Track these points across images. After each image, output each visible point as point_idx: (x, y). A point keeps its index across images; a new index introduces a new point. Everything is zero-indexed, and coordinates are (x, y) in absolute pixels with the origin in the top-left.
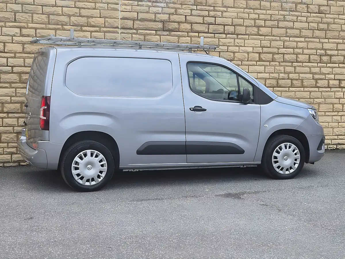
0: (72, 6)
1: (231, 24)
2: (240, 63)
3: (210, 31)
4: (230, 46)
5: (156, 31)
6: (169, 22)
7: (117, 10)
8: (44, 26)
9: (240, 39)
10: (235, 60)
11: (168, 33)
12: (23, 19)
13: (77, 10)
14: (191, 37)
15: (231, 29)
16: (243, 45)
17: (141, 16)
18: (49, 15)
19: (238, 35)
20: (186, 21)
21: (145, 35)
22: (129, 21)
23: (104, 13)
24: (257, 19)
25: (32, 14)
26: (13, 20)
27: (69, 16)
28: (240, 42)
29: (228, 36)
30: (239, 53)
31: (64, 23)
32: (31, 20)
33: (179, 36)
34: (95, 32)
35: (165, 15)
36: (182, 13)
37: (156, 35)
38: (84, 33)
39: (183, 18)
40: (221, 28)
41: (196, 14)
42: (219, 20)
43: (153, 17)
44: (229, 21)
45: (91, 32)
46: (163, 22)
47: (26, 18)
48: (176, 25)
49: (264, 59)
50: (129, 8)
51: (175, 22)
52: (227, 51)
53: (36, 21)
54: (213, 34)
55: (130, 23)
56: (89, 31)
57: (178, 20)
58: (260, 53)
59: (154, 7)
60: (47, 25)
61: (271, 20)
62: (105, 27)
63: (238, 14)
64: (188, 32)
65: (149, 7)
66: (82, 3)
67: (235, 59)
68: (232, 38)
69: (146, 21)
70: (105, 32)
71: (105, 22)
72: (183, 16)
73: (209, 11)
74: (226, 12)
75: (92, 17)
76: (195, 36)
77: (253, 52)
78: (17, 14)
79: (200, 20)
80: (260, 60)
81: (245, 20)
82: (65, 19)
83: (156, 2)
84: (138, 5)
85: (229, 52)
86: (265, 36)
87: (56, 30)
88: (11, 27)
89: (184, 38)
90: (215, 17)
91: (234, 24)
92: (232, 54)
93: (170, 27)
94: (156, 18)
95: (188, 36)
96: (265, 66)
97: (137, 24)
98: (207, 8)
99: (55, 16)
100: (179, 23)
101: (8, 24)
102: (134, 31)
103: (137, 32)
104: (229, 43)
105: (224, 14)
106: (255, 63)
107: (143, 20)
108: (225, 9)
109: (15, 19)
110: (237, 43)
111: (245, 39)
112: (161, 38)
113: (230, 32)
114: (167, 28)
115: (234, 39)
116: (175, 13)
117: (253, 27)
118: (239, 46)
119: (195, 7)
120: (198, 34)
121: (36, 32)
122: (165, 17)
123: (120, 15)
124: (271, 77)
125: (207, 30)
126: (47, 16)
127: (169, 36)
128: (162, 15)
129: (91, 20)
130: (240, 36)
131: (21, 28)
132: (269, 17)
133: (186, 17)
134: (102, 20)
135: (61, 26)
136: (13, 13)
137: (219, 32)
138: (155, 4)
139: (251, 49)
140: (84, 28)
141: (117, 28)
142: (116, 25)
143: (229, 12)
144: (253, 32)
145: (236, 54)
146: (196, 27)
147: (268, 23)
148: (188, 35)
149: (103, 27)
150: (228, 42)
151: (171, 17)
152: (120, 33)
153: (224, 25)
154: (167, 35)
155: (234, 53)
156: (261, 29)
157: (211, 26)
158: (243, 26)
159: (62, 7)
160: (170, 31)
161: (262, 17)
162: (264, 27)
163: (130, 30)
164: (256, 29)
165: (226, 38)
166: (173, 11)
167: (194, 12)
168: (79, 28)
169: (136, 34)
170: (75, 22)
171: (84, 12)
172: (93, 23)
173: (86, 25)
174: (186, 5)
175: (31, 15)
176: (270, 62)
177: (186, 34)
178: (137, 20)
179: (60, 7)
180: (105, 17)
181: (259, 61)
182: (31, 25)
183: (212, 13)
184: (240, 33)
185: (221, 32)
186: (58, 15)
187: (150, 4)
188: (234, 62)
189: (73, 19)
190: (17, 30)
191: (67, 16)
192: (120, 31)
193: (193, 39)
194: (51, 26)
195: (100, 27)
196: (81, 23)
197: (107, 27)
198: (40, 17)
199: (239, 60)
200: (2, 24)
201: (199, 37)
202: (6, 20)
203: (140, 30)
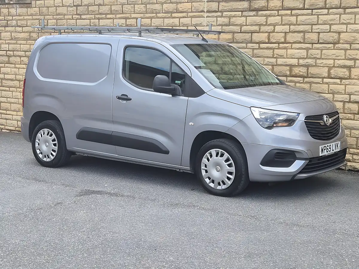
2: (347, 46)
3: (306, 7)
4: (334, 24)
5: (242, 11)
8: (142, 15)
9: (349, 13)
10: (340, 43)
11: (254, 13)
12: (127, 10)
14: (282, 16)
16: (352, 21)
19: (345, 8)
21: (230, 17)
22: (214, 3)
25: (134, 5)
26: (121, 12)
27: (162, 4)
28: (347, 18)
29: (331, 11)
30: (347, 34)
31: (158, 12)
32: (133, 11)
33: (267, 16)
34: (184, 17)
37: (242, 16)
38: (174, 19)
45: (180, 18)
46: (249, 0)
47: (129, 9)
52: (330, 32)
53: (137, 11)
54: (311, 9)
56: (177, 18)
60: (145, 14)
62: (192, 12)
64: (278, 10)
67: (341, 41)
68: (337, 14)
69: (231, 1)
70: (192, 17)
71: (192, 7)
75: (181, 3)
76: (286, 15)
78: (124, 6)
82: (158, 7)
85: (332, 32)
87: (151, 18)
88: (120, 18)
89: (272, 18)
92: (336, 36)
93: (256, 6)
95: (278, 15)
97: (222, 6)
99: (151, 5)
101: (118, 16)
102: (219, 14)
103: (223, 13)
104: (331, 20)
107: (228, 1)
110: (343, 20)
111: (355, 14)
112: (247, 20)
113: (334, 6)
114: (253, 8)
115: (340, 14)
118: (347, 24)
120: (290, 11)
121: (137, 20)
125: (301, 6)
126: (145, 5)
127: (256, 16)
129: (179, 6)
130: (348, 11)
131: (126, 18)
134: (189, 5)
135: (155, 14)
136: (121, 6)
137: (318, 6)
140: (174, 15)
141: (203, 11)
142: (201, 9)
145: (342, 35)
146: (287, 3)
148: (278, 14)
149: (190, 12)
150: (331, 18)
152: (205, 17)
154: (254, 16)
155: (339, 33)
160: (257, 10)
163: (215, 13)
165: (328, 14)
168: (169, 15)
169: (222, 16)
170: (166, 9)
173: (176, 11)
177: (276, 12)
178: (223, 1)
180: (192, 2)
182: (133, 16)
184: (347, 5)
185: (321, 6)
186: (153, 3)
188: (339, 45)
189: (165, 6)
190: (123, 21)
191: (160, 4)
192: (206, 15)
193: (284, 18)
194: (147, 15)
195: (188, 12)
196: (171, 10)
197: (193, 12)
198: (140, 7)
199: (347, 42)
200: (114, 16)
201: (292, 15)
202: (116, 13)
203: (225, 11)
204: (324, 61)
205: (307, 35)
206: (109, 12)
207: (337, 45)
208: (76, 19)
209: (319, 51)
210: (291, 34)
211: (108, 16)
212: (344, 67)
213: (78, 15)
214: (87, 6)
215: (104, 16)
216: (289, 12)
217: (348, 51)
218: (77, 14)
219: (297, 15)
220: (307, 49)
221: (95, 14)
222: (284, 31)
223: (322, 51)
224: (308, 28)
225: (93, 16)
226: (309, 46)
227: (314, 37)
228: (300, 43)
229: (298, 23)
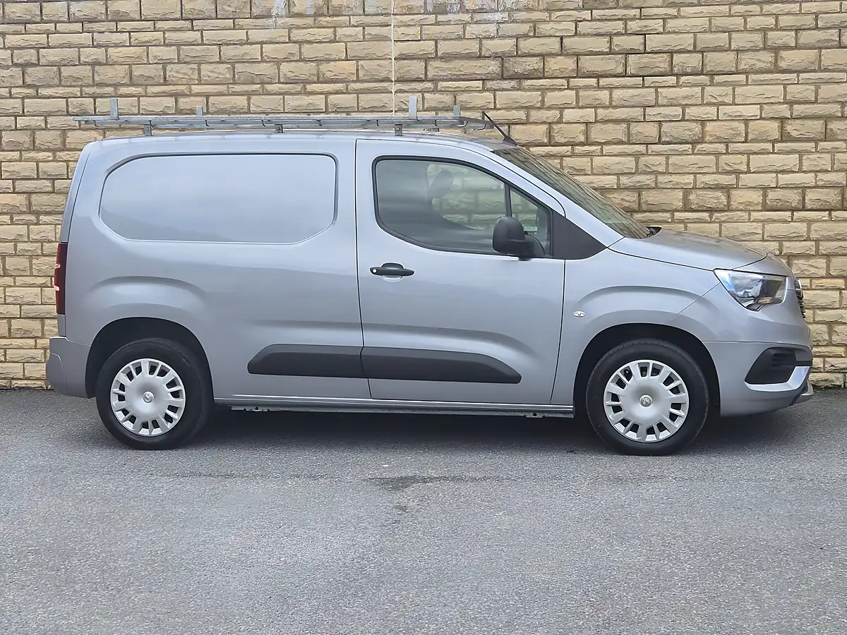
0: (282, 39)
1: (691, 48)
2: (721, 148)
3: (630, 71)
4: (691, 105)
5: (483, 80)
6: (518, 56)
7: (386, 39)
8: (223, 88)
9: (720, 84)
10: (706, 142)
11: (513, 83)
12: (180, 76)
13: (294, 48)
14: (577, 89)
15: (694, 61)
16: (729, 99)
17: (444, 48)
18: (233, 63)
19: (712, 74)
20: (563, 52)
21: (455, 93)
22: (415, 61)
23: (356, 50)
24: (772, 30)
25: (199, 64)
26: (162, 81)
27: (278, 63)
28: (718, 94)
29: (683, 79)
30: (719, 123)
31: (266, 80)
32: (196, 77)
33: (544, 90)
34: (337, 93)
35: (507, 41)
36: (552, 32)
37: (484, 90)
38: (311, 97)
39: (554, 45)
40: (661, 62)
41: (589, 31)
42: (654, 42)
43: (473, 47)
44: (686, 42)
45: (327, 94)
46: (501, 57)
47: (185, 74)
48: (533, 64)
49: (794, 134)
50: (414, 31)
51: (534, 56)
52: (683, 120)
53: (207, 78)
54: (640, 76)
55: (416, 68)
56: (321, 93)
57: (538, 50)
58: (782, 120)
59: (476, 23)
60: (230, 86)
61: (817, 28)
62: (358, 81)
63: (713, 21)
64: (568, 78)
65: (465, 24)
66: (305, 30)
67: (708, 138)
68: (696, 85)
69: (456, 58)
70: (359, 92)
71: (357, 70)
72: (554, 39)
73: (625, 20)
74: (676, 17)
75: (328, 61)
76: (587, 87)
77: (761, 118)
78: (169, 67)
79: (602, 44)
80: (785, 137)
81: (734, 35)
82: (265, 69)
83: (481, 11)
84: (437, 23)
85: (687, 120)
86: (798, 72)
87: (249, 95)
88: (156, 95)
89: (556, 93)
90: (645, 35)
91: (700, 46)
92: (696, 128)
93: (519, 70)
94: (483, 49)
95: (568, 88)
96: (801, 153)
97: (435, 68)
98: (620, 12)
99: (247, 64)
100: (543, 56)
101: (151, 90)
102: (429, 85)
103: (436, 86)
104: (684, 98)
105: (671, 24)
106: (769, 146)
107: (448, 57)
108: (673, 11)
109: (165, 78)
110: (709, 97)
111: (734, 85)
112: (497, 97)
113: (689, 70)
114: (512, 72)
115: (703, 87)
116: (532, 34)
117: (761, 49)
118: (718, 105)
119: (586, 14)
120: (595, 80)
121: (207, 101)
122: (506, 45)
123: (394, 50)
124: (820, 183)
125: (620, 70)
126: (229, 66)
127: (518, 90)
128: (497, 41)
129: (324, 67)
130: (717, 79)
131: (176, 96)
132: (809, 21)
133: (562, 42)
134: (350, 66)
135: (259, 86)
136: (160, 66)
137: (656, 70)
138: (478, 17)
139: (753, 111)
140: (309, 88)
141: (387, 80)
142: (383, 75)
143: (684, 17)
144: (759, 65)
145: (709, 127)
146: (589, 64)
147: (807, 37)
148: (568, 85)
149: (353, 81)
150: (685, 94)
151: (522, 43)
152: (394, 93)
153: (671, 53)
154: (513, 89)
155: (703, 122)
156: (783, 54)
157: (631, 58)
158: (729, 49)
159: (262, 43)
160: (520, 77)
161: (785, 21)
162: (796, 48)
163: (417, 83)
164: (768, 57)
165: (677, 85)
166: (525, 28)
167: (583, 27)
168: (299, 87)
169: (435, 91)
170: (290, 75)
171: (308, 51)
172: (329, 75)
173: (316, 79)
174: (562, 10)
175: (195, 66)
176: (816, 141)
177: (564, 82)
178: (436, 57)
179: (257, 43)
180: (358, 59)
181: (782, 141)
182: (196, 89)
183: (634, 26)
184: (718, 68)
185: (662, 70)
186: (253, 62)
187: (467, 17)
188: (703, 145)
189: (285, 67)
190: (170, 102)
191: (272, 63)
192: (394, 87)
193: (581, 93)
194: (238, 88)
195: (348, 82)
196: (303, 77)
197: (363, 81)
198: (216, 70)
199: (719, 140)
200: (140, 90)
201: (599, 87)
202: (146, 82)
203: (443, 80)
204: (675, 178)
205: (636, 128)
206: (126, 80)
207: (699, 146)
208: (23, 98)
209: (662, 159)
210: (599, 126)
211: (123, 90)
212: (718, 187)
213: (29, 86)
214: (56, 66)
215: (110, 90)
216: (593, 81)
217: (724, 156)
218: (25, 85)
219: (611, 88)
220: (637, 156)
221: (81, 86)
222: (582, 121)
223: (667, 159)
224: (637, 113)
225: (77, 91)
226: (642, 148)
227: (651, 130)
228: (621, 143)
229: (614, 104)
